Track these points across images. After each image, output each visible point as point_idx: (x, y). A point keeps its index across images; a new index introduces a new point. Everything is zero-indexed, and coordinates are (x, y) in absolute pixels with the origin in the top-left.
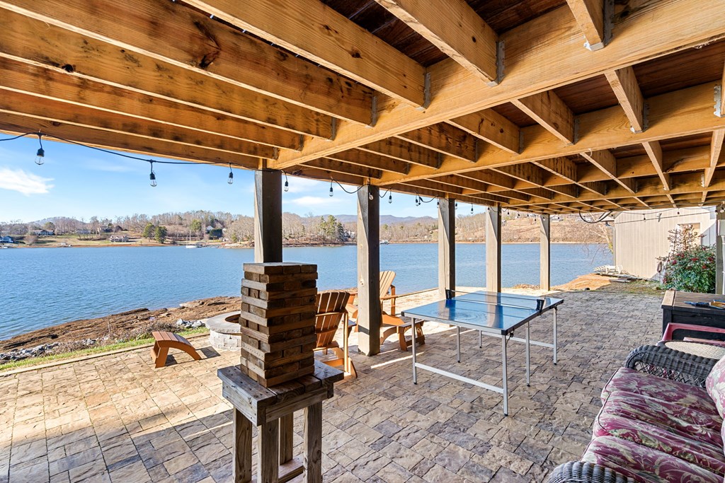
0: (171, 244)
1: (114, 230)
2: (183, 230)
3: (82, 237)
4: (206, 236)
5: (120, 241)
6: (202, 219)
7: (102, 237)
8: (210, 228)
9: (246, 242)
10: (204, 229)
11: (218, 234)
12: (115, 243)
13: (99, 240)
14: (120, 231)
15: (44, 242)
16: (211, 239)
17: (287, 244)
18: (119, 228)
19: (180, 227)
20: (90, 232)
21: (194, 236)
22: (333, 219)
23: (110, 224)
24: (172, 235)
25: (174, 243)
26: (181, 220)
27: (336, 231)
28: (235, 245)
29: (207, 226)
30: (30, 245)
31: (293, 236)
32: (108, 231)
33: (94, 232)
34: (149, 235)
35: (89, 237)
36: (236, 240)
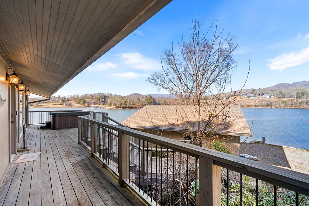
0: (87, 106)
1: (66, 100)
2: (93, 101)
3: (54, 104)
4: (101, 103)
5: (68, 105)
6: (100, 96)
7: (62, 103)
8: (103, 100)
9: (114, 107)
10: (101, 100)
11: (104, 103)
12: (66, 106)
13: (60, 105)
14: (68, 101)
15: (40, 105)
16: (103, 104)
17: (131, 107)
18: (68, 100)
19: (92, 100)
20: (57, 101)
21: (97, 103)
22: (151, 97)
23: (65, 98)
24: (88, 103)
25: (89, 106)
26: (92, 96)
27: (152, 102)
28: (110, 107)
29: (102, 99)
30: (35, 107)
31: (134, 104)
32: (64, 101)
33: (59, 102)
34: (79, 103)
35: (57, 104)
36: (110, 106)
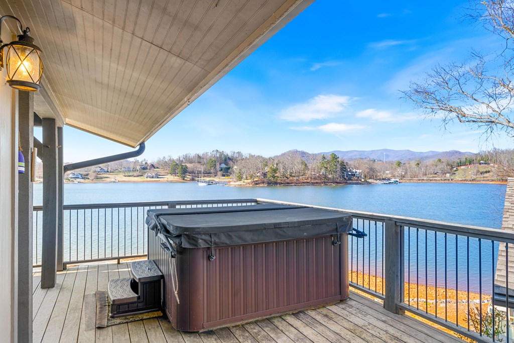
0: (191, 180)
1: (148, 168)
2: (202, 168)
3: (126, 174)
4: (219, 173)
5: (153, 177)
6: (217, 158)
7: (140, 174)
8: (223, 166)
9: (249, 181)
10: (218, 167)
11: (227, 172)
12: (149, 179)
13: (138, 176)
14: (153, 168)
15: (101, 178)
16: (223, 175)
17: (288, 183)
18: (153, 166)
19: (199, 166)
20: (132, 169)
21: (209, 173)
22: (335, 157)
23: (146, 163)
24: (193, 172)
25: (193, 180)
26: (199, 159)
27: (338, 169)
28: (239, 183)
29: (220, 164)
30: (92, 180)
31: (293, 175)
32: (144, 169)
33: (135, 170)
34: (173, 173)
35: (131, 174)
36: (240, 178)
